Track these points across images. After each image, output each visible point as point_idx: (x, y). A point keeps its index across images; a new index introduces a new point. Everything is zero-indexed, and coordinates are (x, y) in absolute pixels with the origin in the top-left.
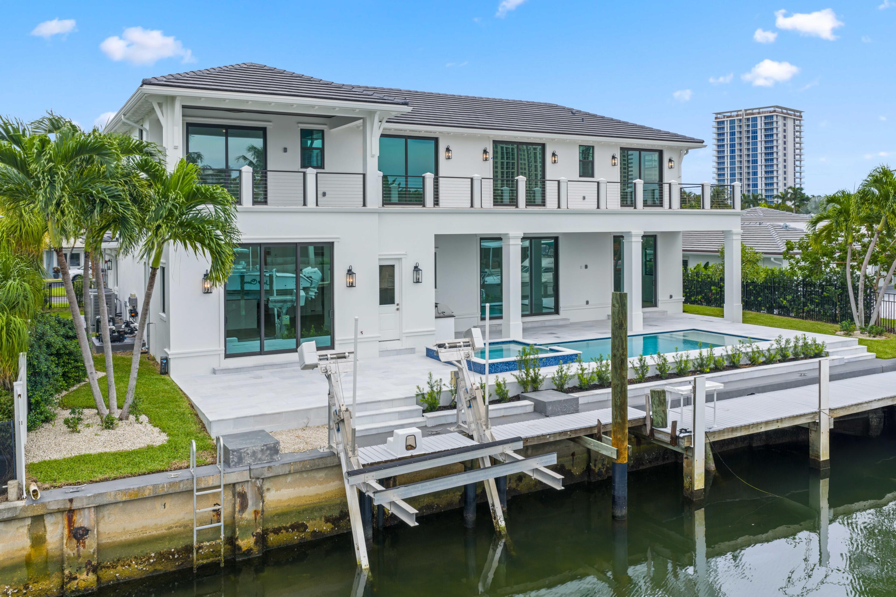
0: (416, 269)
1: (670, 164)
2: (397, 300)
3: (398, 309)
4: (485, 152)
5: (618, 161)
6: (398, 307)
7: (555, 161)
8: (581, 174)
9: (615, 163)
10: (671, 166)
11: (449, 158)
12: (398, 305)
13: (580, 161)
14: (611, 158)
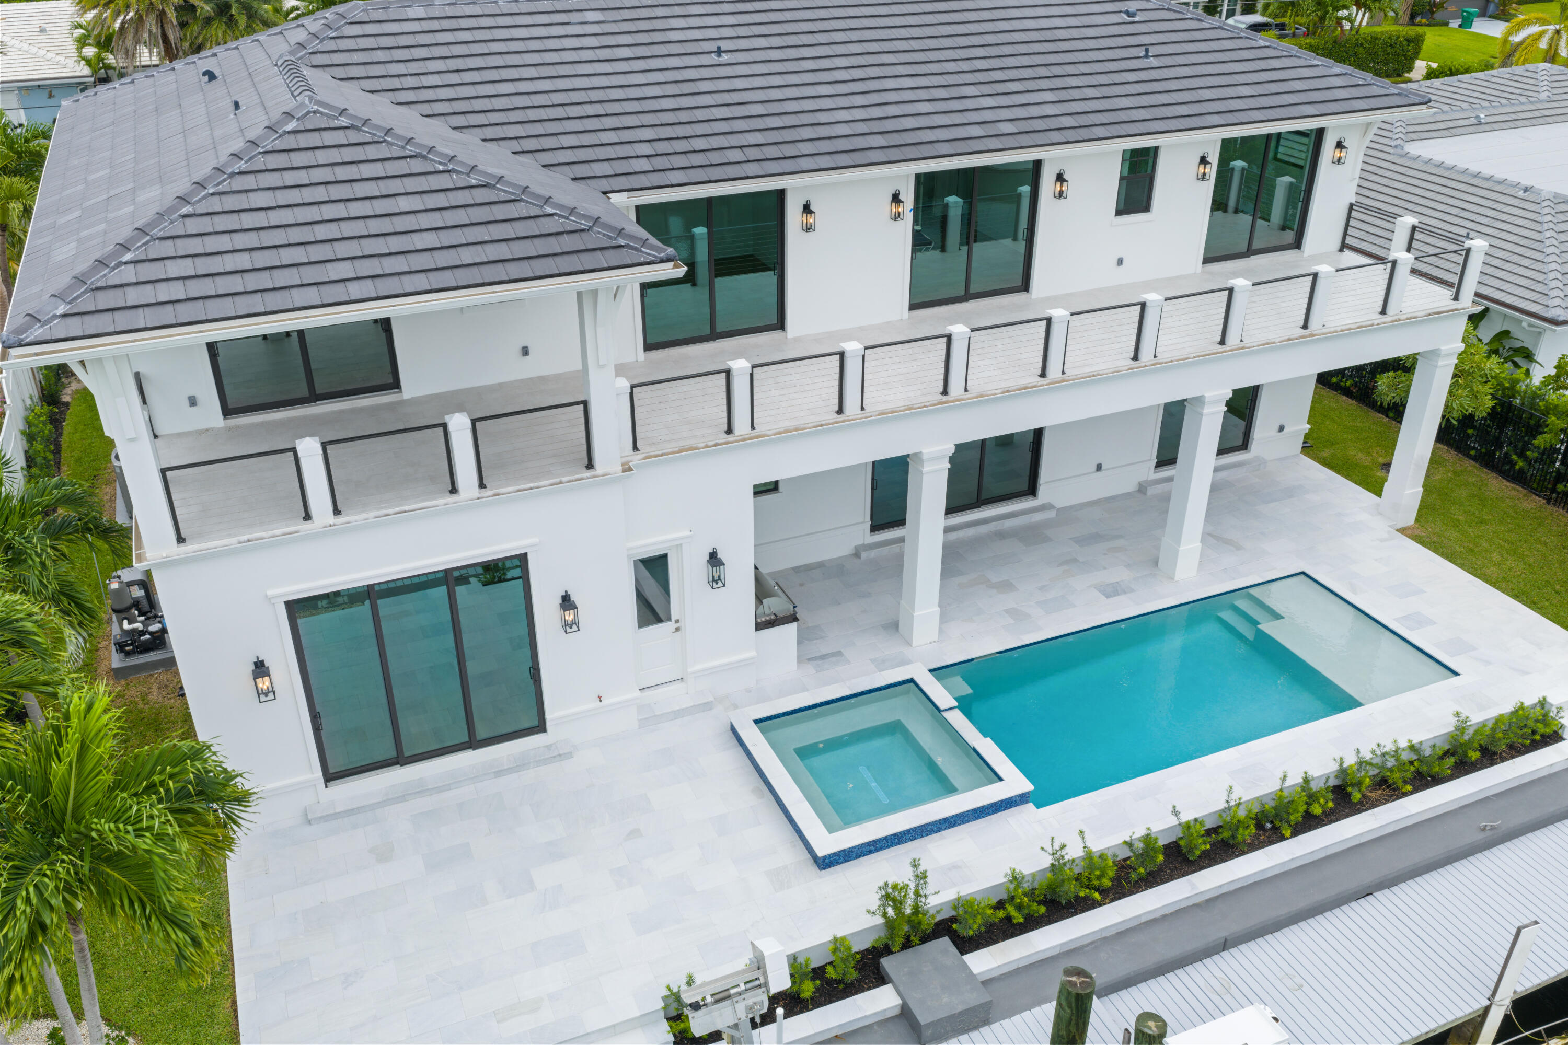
0: (714, 559)
1: (1337, 154)
2: (674, 615)
3: (677, 629)
4: (896, 198)
5: (1212, 171)
6: (677, 625)
7: (1061, 193)
8: (1122, 207)
9: (1204, 174)
10: (1340, 158)
11: (808, 228)
12: (677, 621)
13: (1122, 178)
14: (1198, 160)
